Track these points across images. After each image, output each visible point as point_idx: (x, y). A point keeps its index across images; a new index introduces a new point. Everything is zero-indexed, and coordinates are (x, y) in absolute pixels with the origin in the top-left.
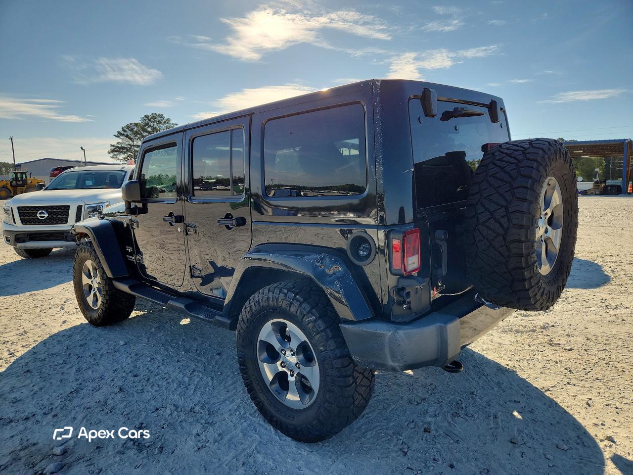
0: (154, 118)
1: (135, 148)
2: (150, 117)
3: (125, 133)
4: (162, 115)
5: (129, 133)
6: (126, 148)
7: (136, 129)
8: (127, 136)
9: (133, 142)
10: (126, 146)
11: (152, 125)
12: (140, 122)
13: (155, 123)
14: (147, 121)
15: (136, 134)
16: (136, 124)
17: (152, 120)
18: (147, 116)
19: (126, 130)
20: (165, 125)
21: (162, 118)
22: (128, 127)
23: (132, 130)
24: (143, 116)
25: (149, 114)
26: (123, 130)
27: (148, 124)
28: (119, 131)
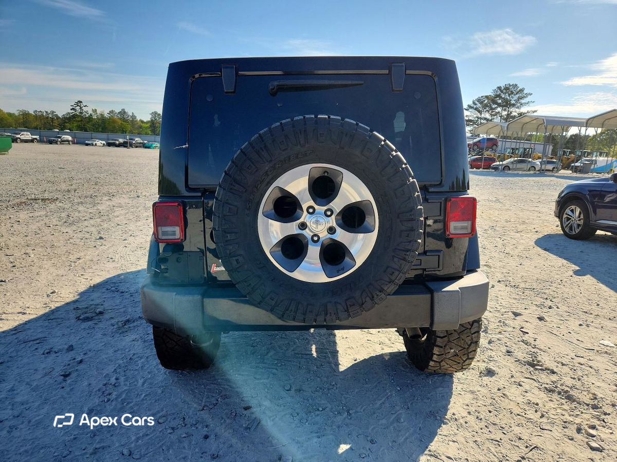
0: (507, 88)
1: (482, 121)
2: (503, 88)
3: (475, 106)
4: (516, 85)
5: (479, 105)
6: (473, 120)
7: (486, 101)
8: (476, 109)
9: (481, 114)
10: (473, 119)
11: (503, 96)
12: (492, 94)
13: (507, 94)
14: (499, 92)
15: (485, 106)
16: (487, 97)
17: (504, 91)
18: (499, 88)
19: (477, 103)
20: (517, 96)
21: (515, 89)
22: (479, 100)
23: (481, 103)
24: (495, 88)
25: (502, 85)
26: (474, 103)
27: (499, 96)
28: (470, 104)
